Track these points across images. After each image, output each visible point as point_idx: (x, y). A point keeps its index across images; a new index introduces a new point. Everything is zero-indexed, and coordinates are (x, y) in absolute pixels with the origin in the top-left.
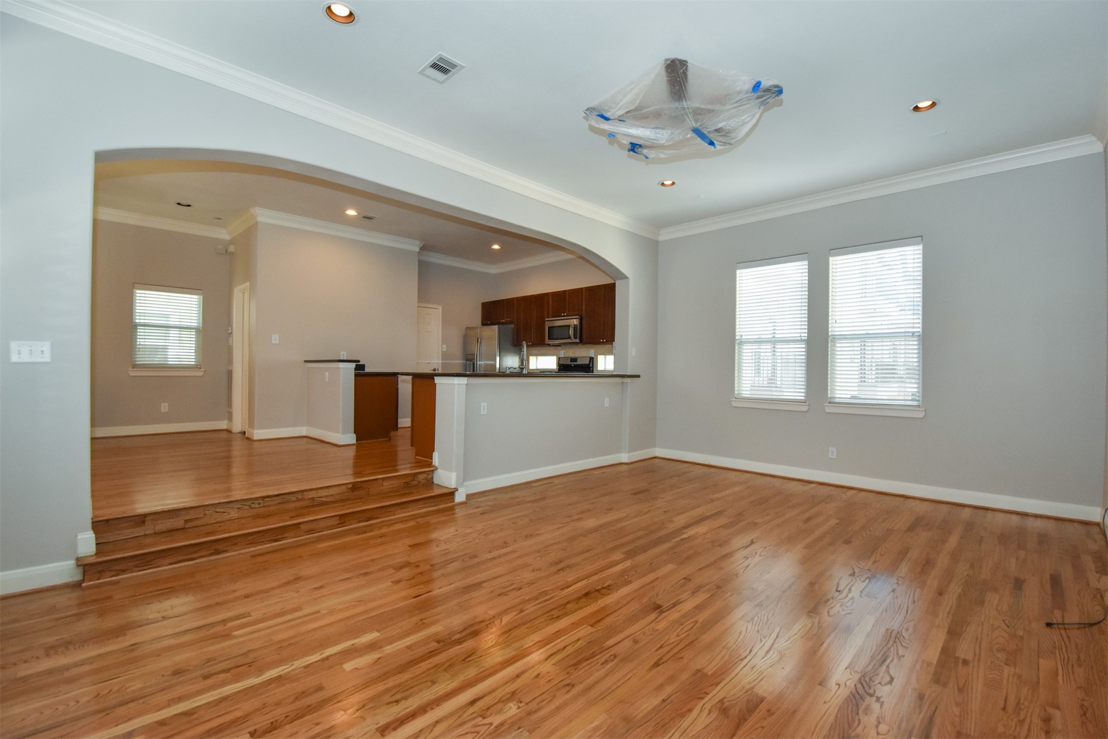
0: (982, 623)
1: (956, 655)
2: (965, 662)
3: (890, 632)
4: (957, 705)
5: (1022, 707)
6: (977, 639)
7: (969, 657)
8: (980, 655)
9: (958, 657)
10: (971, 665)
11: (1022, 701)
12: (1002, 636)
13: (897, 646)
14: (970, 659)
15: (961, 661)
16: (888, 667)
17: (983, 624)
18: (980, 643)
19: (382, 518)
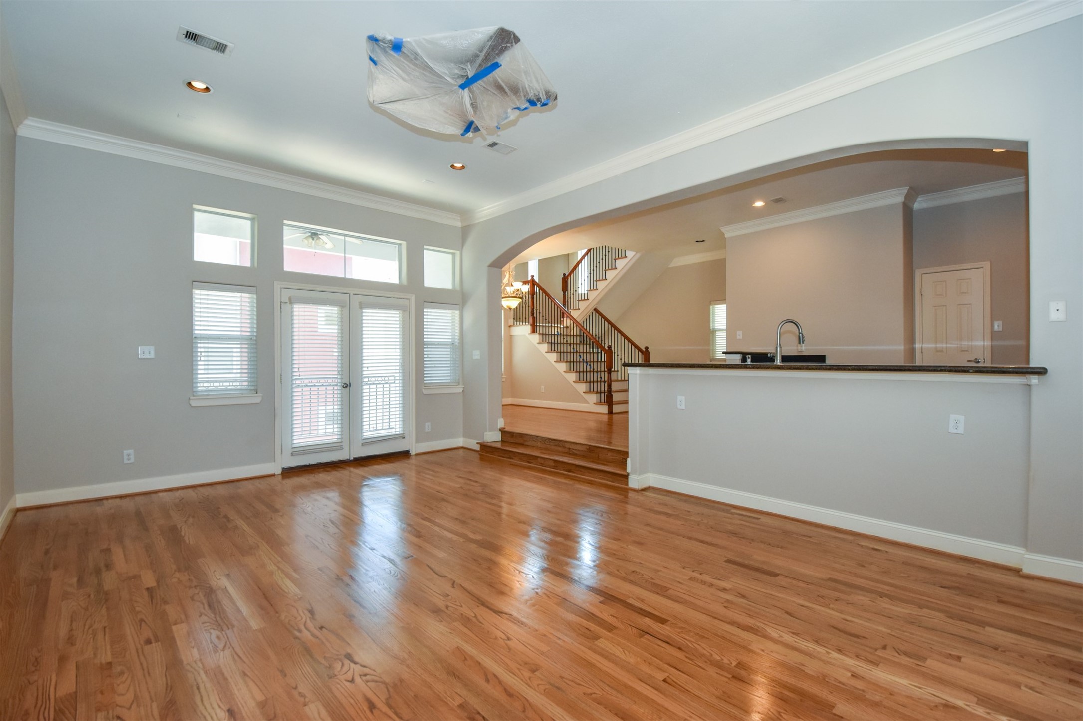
0: (152, 701)
1: (159, 643)
2: (148, 642)
3: (230, 627)
4: (139, 612)
5: (91, 636)
6: (149, 673)
7: (147, 648)
8: (138, 656)
9: (156, 642)
10: (142, 642)
11: (92, 640)
12: (123, 695)
13: (212, 619)
14: (146, 647)
15: (153, 641)
16: (203, 604)
17: (151, 698)
18: (143, 670)
19: (577, 474)
